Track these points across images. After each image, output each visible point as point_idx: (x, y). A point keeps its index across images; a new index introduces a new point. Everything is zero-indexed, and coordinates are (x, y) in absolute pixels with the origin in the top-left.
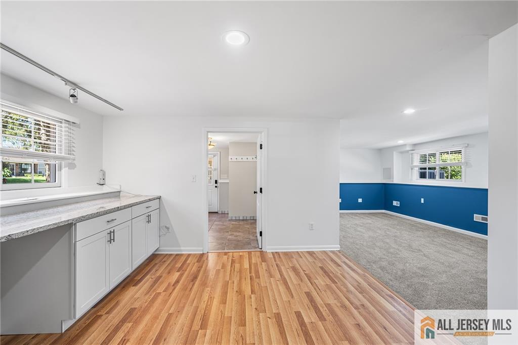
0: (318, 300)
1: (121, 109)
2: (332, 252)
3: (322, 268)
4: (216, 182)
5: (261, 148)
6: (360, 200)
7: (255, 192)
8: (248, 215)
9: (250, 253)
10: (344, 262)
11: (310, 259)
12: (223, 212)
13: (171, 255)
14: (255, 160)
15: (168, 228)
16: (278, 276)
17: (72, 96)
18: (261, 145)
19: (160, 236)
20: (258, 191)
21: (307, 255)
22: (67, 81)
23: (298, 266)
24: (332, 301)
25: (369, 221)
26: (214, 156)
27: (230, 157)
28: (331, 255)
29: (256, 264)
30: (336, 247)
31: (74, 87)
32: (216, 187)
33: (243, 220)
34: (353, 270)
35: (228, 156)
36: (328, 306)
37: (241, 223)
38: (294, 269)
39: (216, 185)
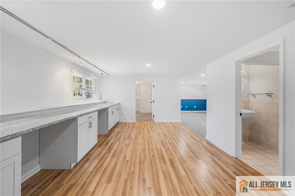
0: (170, 131)
1: (109, 75)
2: (178, 122)
3: (173, 126)
5: (154, 87)
6: (195, 107)
7: (151, 102)
8: (148, 112)
9: (150, 123)
10: (181, 125)
11: (170, 124)
13: (123, 123)
14: (151, 90)
15: (122, 114)
16: (159, 127)
17: (102, 74)
18: (154, 86)
19: (120, 116)
20: (153, 101)
21: (169, 123)
22: (101, 70)
23: (165, 125)
24: (174, 131)
25: (197, 114)
27: (141, 89)
28: (177, 123)
29: (152, 125)
30: (180, 121)
31: (102, 71)
33: (146, 114)
34: (183, 126)
36: (173, 132)
37: (145, 115)
38: (164, 126)
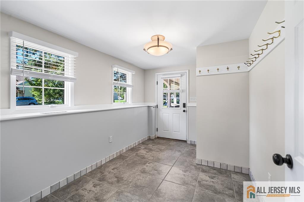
4: (184, 105)
12: (193, 143)
26: (182, 76)
27: (197, 70)
32: (184, 111)
35: (196, 68)
39: (185, 109)
